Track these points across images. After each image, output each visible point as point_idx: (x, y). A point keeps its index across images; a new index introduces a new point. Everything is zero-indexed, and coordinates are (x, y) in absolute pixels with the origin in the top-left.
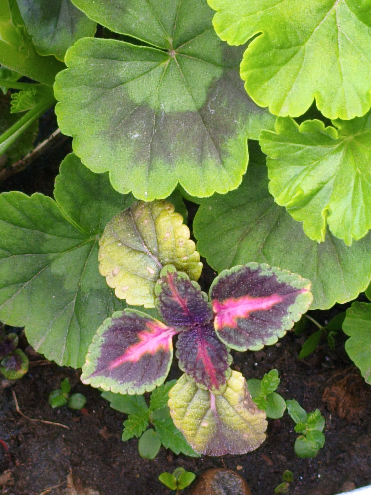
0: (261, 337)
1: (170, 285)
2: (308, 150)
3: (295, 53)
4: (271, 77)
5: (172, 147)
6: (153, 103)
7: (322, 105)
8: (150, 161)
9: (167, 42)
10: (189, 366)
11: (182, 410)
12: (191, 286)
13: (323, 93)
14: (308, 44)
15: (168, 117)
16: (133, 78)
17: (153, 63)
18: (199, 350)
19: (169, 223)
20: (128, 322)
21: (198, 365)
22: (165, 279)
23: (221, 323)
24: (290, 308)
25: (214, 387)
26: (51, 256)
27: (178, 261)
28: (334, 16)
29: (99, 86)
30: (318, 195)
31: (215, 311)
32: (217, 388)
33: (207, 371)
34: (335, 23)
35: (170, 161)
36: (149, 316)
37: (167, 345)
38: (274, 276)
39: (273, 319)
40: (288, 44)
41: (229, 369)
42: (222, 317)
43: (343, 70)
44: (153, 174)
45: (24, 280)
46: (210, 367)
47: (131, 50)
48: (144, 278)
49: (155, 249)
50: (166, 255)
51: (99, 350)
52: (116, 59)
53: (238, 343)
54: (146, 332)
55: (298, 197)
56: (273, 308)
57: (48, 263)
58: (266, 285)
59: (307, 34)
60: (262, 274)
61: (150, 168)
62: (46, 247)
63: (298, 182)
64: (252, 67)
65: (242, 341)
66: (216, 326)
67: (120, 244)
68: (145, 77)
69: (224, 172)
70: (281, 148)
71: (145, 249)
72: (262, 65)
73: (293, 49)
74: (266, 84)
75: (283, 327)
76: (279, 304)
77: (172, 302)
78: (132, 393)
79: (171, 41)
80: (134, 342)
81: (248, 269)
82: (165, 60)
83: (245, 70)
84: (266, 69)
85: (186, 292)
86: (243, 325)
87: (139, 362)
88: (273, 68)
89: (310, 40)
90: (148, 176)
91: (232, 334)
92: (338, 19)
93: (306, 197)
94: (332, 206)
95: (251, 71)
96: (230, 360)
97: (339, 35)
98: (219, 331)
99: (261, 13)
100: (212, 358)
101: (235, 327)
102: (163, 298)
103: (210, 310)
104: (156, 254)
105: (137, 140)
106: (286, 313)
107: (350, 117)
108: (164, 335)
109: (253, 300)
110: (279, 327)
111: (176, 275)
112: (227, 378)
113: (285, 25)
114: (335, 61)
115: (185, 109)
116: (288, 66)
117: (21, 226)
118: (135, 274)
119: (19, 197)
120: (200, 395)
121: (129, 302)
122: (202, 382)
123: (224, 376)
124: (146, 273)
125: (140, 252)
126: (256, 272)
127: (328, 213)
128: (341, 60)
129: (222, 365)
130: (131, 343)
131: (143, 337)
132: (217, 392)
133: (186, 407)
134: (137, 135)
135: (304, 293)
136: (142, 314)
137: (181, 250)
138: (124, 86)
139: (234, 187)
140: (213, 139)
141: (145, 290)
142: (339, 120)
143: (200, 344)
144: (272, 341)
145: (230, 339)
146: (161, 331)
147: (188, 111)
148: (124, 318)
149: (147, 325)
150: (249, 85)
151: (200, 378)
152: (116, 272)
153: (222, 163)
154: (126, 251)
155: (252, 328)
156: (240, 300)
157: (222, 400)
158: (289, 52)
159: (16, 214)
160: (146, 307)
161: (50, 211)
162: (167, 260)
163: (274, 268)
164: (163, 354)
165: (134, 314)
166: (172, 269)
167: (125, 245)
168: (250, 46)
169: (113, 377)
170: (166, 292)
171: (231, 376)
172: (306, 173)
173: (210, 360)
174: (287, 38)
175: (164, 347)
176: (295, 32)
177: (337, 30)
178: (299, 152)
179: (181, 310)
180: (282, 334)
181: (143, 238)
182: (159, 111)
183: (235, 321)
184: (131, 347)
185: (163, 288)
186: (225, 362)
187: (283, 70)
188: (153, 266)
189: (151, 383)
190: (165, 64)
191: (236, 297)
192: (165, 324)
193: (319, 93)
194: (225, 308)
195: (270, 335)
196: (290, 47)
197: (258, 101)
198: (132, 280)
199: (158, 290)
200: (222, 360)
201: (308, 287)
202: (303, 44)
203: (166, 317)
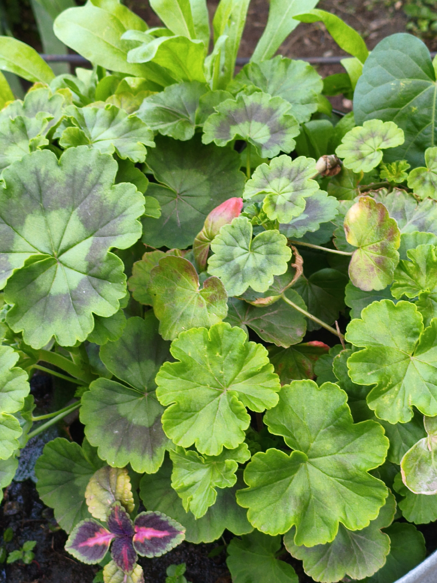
0: (154, 552)
1: (116, 513)
2: (192, 464)
3: (193, 415)
4: (177, 424)
5: (132, 442)
6: (129, 418)
7: (198, 445)
8: (120, 447)
9: (144, 388)
10: (116, 557)
11: (109, 578)
12: (125, 515)
13: (201, 439)
14: (201, 412)
15: (134, 427)
16: (123, 403)
17: (135, 397)
18: (123, 549)
19: (123, 480)
20: (92, 525)
21: (120, 557)
22: (114, 509)
23: (137, 538)
24: (172, 540)
25: (126, 571)
26: (76, 475)
27: (123, 501)
28: (219, 401)
29: (104, 403)
30: (192, 488)
31: (136, 531)
32: (128, 571)
33: (124, 561)
34: (218, 404)
35: (129, 450)
36: (102, 525)
37: (108, 543)
38: (167, 521)
39: (162, 543)
40: (190, 410)
41: (135, 563)
42: (138, 535)
43: (214, 430)
44: (119, 454)
45: (60, 484)
46: (126, 559)
47: (124, 389)
48: (105, 504)
49: (114, 491)
50: (118, 496)
51: (75, 535)
52: (116, 391)
53: (141, 551)
54: (99, 533)
55: (181, 487)
56: (164, 537)
57: (74, 479)
58: (163, 525)
59: (201, 408)
60: (162, 519)
61: (119, 450)
62: (74, 470)
63: (183, 478)
64: (168, 418)
65: (144, 551)
66: (134, 539)
67: (98, 484)
68: (129, 403)
69: (152, 462)
70: (180, 460)
71: (110, 489)
72: (174, 418)
73: (192, 413)
74: (174, 428)
75: (166, 549)
76: (167, 536)
77: (115, 521)
78: (85, 562)
79: (146, 388)
80: (92, 536)
81: (155, 514)
82: (141, 397)
83: (164, 419)
84: (176, 420)
85: (122, 518)
86: (147, 543)
87: (92, 547)
88: (179, 421)
89: (202, 411)
90: (117, 454)
91: (140, 545)
92: (220, 402)
93: (185, 487)
94: (194, 496)
95: (167, 420)
96: (137, 559)
97: (218, 411)
98: (135, 542)
99: (180, 392)
100: (128, 555)
101: (142, 542)
102: (111, 518)
103: (133, 530)
104: (114, 494)
105: (116, 434)
106: (169, 542)
107: (211, 454)
108: (108, 536)
109: (155, 531)
110: (164, 548)
111: (120, 508)
112: (133, 568)
113: (191, 401)
114: (212, 424)
115: (143, 424)
116: (187, 421)
117: (64, 456)
118: (101, 501)
119: (65, 442)
120: (119, 573)
121: (94, 515)
122: (121, 566)
123: (132, 566)
124: (106, 502)
125: (107, 490)
126: (159, 517)
127: (191, 499)
128: (215, 424)
129: (132, 560)
130: (91, 536)
131: (97, 535)
132: (127, 573)
133: (111, 577)
134: (117, 432)
135: (181, 534)
136: (99, 524)
137: (125, 496)
138: (117, 405)
139: (154, 472)
140: (152, 444)
141: (103, 511)
142: (205, 455)
143: (124, 546)
144: (159, 555)
145: (138, 548)
146: (106, 534)
147: (144, 426)
148: (90, 523)
149: (100, 529)
150: (165, 426)
151: (120, 564)
152: (92, 497)
153: (152, 458)
154: (99, 488)
155: (151, 545)
156: (148, 529)
157: (130, 578)
158: (189, 414)
159: (62, 450)
160: (102, 520)
161: (79, 453)
162: (118, 498)
163: (168, 517)
164: (104, 547)
165: (95, 522)
166: (119, 504)
167: (101, 485)
168: (169, 408)
169: (79, 551)
170: (113, 515)
171: (136, 567)
172: (188, 475)
173: (127, 555)
174: (190, 407)
175: (106, 542)
176: (195, 405)
177: (218, 409)
178: (188, 464)
179: (119, 526)
180: (164, 552)
181: (110, 483)
182: (131, 422)
183: (144, 539)
184: (91, 539)
185: (112, 513)
186: (134, 559)
187: (184, 422)
188: (111, 499)
189: (95, 560)
190: (141, 399)
191: (147, 527)
192: (110, 531)
193: (198, 438)
194: (141, 531)
195: (158, 551)
196: (191, 412)
197: (169, 435)
198: (98, 504)
199: (109, 513)
200: (133, 558)
201: (184, 531)
202: (198, 411)
203: (110, 527)
